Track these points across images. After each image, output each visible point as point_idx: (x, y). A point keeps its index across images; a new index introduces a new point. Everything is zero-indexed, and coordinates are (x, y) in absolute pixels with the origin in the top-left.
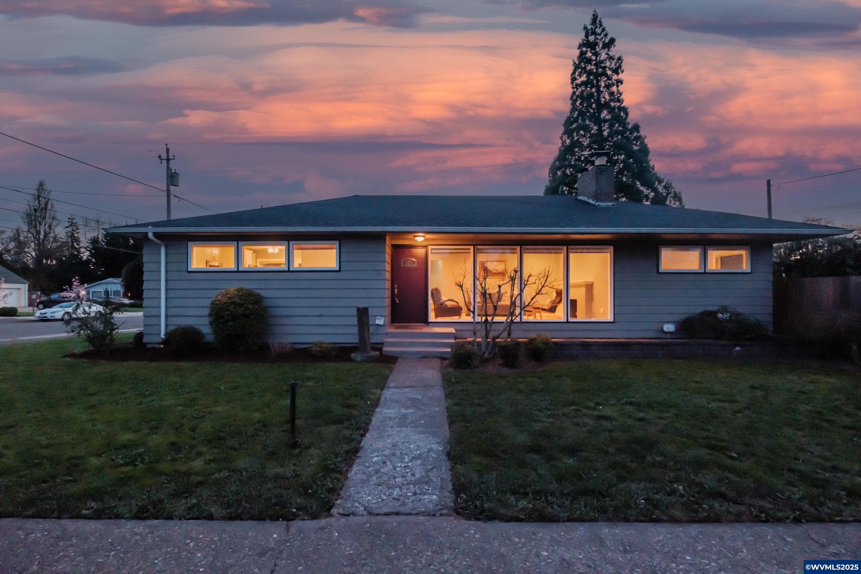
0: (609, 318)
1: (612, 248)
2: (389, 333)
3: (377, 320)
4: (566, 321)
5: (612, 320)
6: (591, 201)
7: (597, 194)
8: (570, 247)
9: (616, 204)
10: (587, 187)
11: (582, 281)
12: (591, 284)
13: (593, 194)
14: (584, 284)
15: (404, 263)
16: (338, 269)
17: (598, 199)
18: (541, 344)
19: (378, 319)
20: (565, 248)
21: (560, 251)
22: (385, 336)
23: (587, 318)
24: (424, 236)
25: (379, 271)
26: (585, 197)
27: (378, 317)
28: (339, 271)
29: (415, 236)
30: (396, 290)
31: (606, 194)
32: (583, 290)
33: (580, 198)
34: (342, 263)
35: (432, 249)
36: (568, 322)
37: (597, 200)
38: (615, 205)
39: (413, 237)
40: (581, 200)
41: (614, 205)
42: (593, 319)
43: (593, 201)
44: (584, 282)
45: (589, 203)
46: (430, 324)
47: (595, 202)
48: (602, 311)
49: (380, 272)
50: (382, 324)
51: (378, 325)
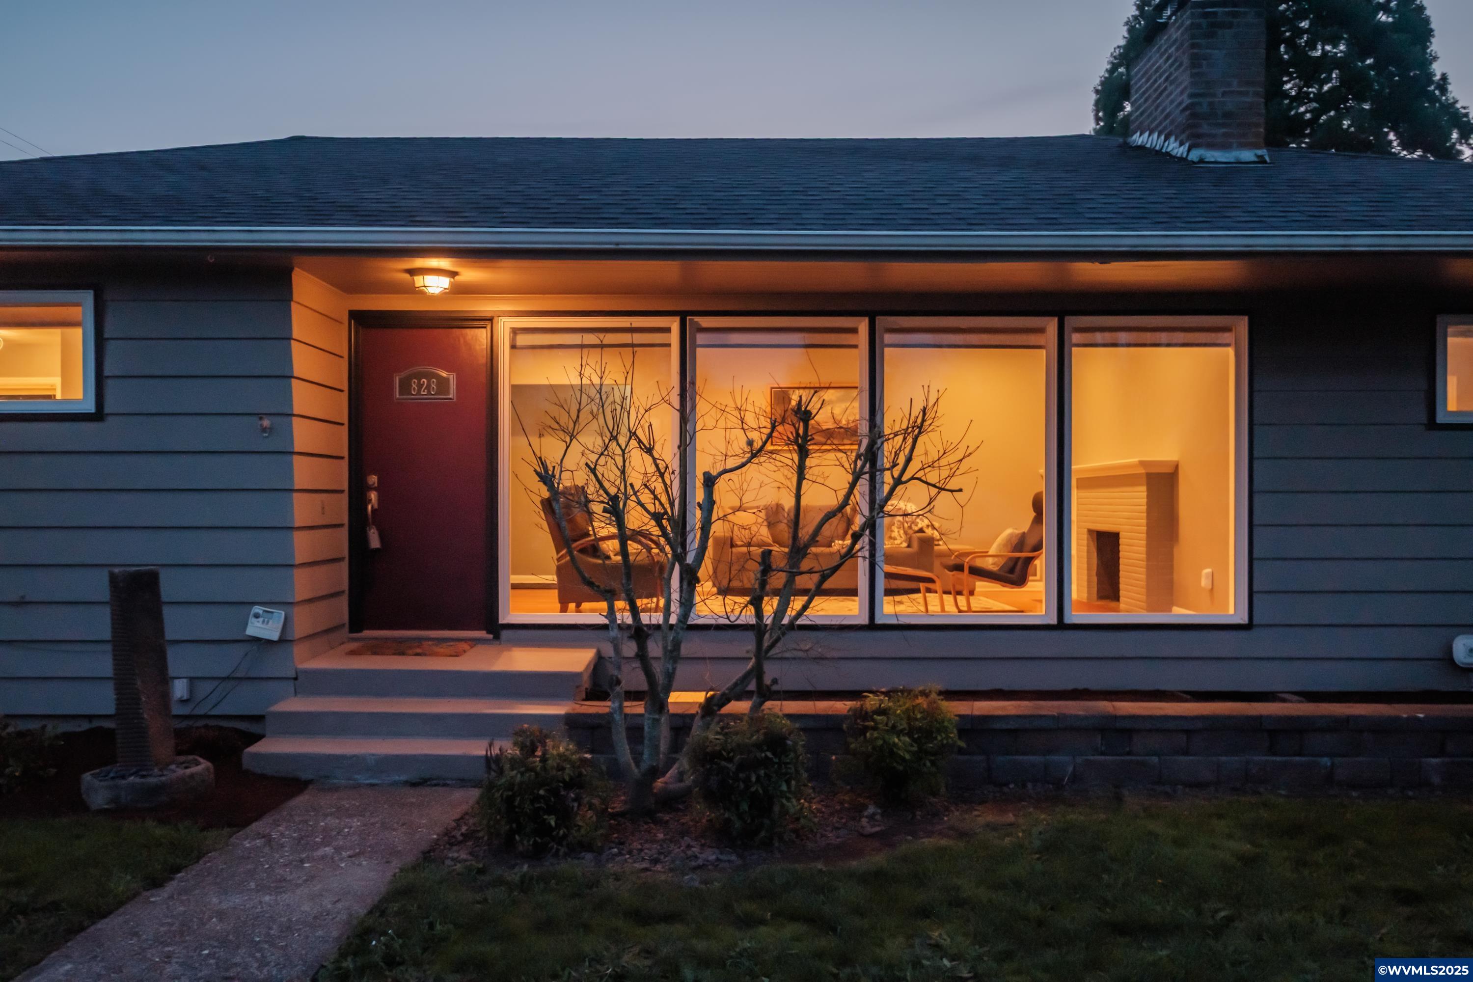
0: (1231, 611)
1: (1242, 324)
2: (306, 672)
3: (252, 620)
4: (1054, 621)
5: (1243, 619)
6: (1175, 148)
7: (1194, 115)
8: (1071, 321)
9: (1270, 157)
10: (1161, 94)
11: (1135, 460)
12: (1169, 470)
13: (1181, 119)
14: (1142, 471)
15: (405, 387)
16: (90, 407)
17: (1199, 136)
18: (899, 733)
19: (257, 616)
20: (1052, 325)
21: (1033, 339)
22: (290, 686)
23: (1151, 608)
24: (453, 274)
25: (260, 416)
26: (1156, 135)
27: (257, 609)
28: (98, 416)
29: (412, 272)
30: (373, 496)
31: (1227, 115)
32: (1139, 495)
33: (1138, 139)
34: (110, 386)
35: (515, 331)
36: (1061, 625)
37: (1196, 140)
38: (1267, 158)
39: (407, 276)
40: (1142, 148)
41: (1261, 160)
42: (1177, 610)
43: (1182, 144)
44: (1142, 463)
45: (1167, 157)
46: (505, 634)
47: (1189, 150)
48: (1205, 582)
49: (266, 423)
50: (275, 636)
51: (256, 640)
